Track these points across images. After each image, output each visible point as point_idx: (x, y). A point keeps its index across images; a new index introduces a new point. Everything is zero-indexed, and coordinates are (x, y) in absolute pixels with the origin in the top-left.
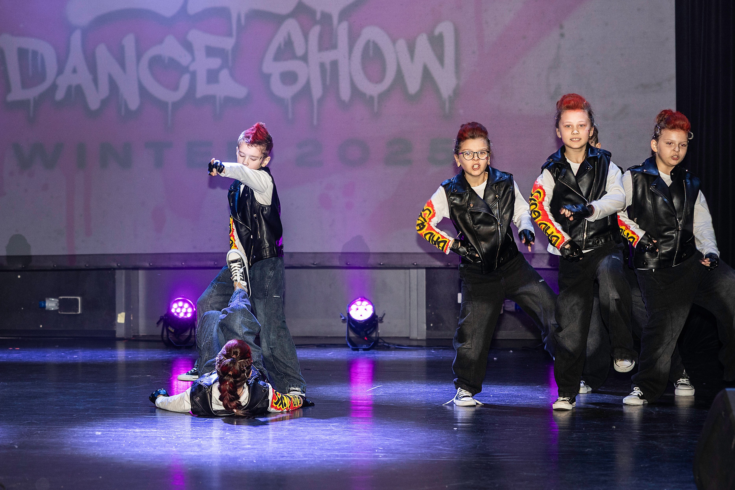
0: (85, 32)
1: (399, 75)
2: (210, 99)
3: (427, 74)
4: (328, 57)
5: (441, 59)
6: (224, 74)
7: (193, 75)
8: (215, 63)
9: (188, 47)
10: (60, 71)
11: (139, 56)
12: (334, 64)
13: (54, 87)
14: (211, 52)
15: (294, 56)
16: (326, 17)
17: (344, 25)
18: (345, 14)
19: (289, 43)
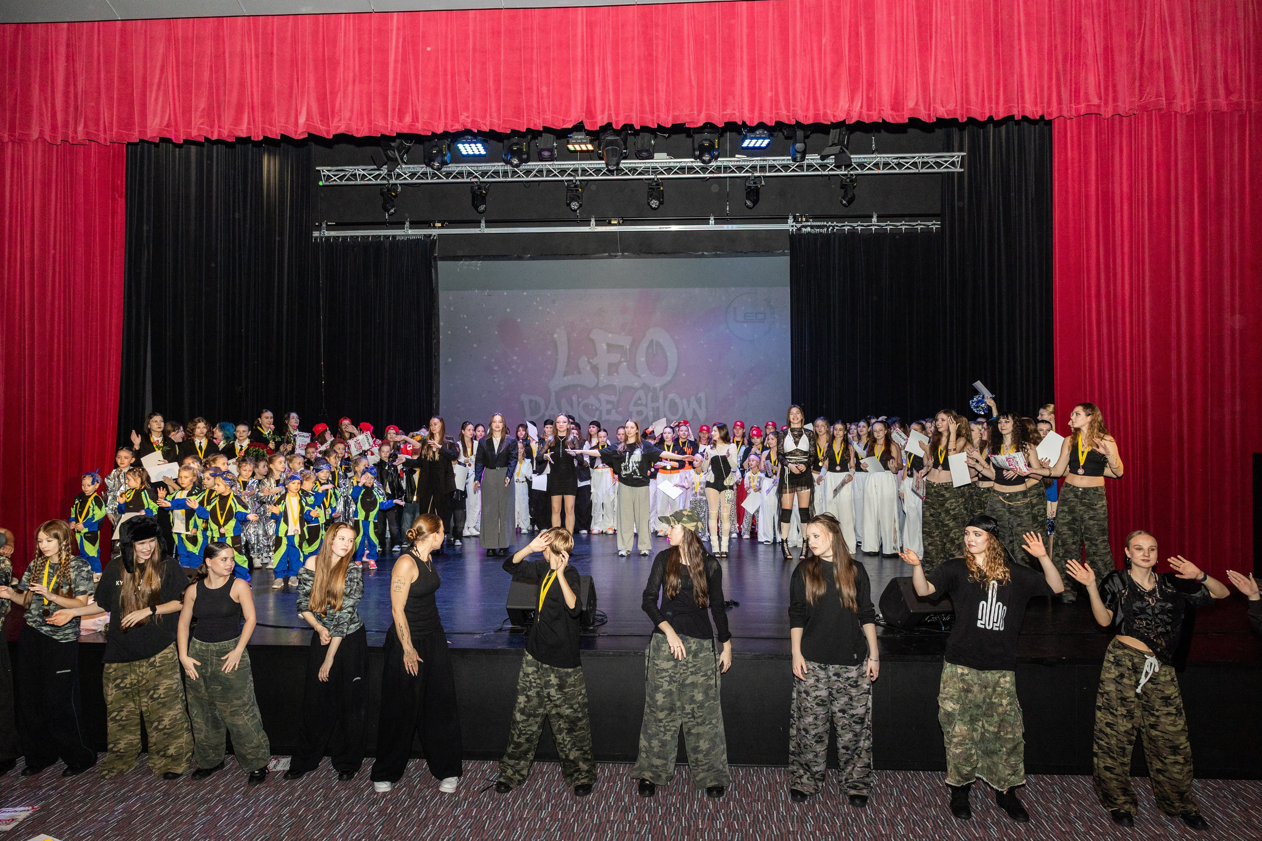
0: (557, 393)
1: (684, 412)
2: (607, 421)
3: (695, 413)
4: (656, 405)
5: (700, 407)
6: (613, 411)
7: (601, 411)
8: (610, 406)
9: (599, 400)
10: (546, 409)
11: (579, 403)
12: (658, 408)
13: (544, 415)
14: (608, 402)
15: (641, 405)
16: (655, 389)
17: (662, 392)
18: (662, 388)
19: (640, 399)
